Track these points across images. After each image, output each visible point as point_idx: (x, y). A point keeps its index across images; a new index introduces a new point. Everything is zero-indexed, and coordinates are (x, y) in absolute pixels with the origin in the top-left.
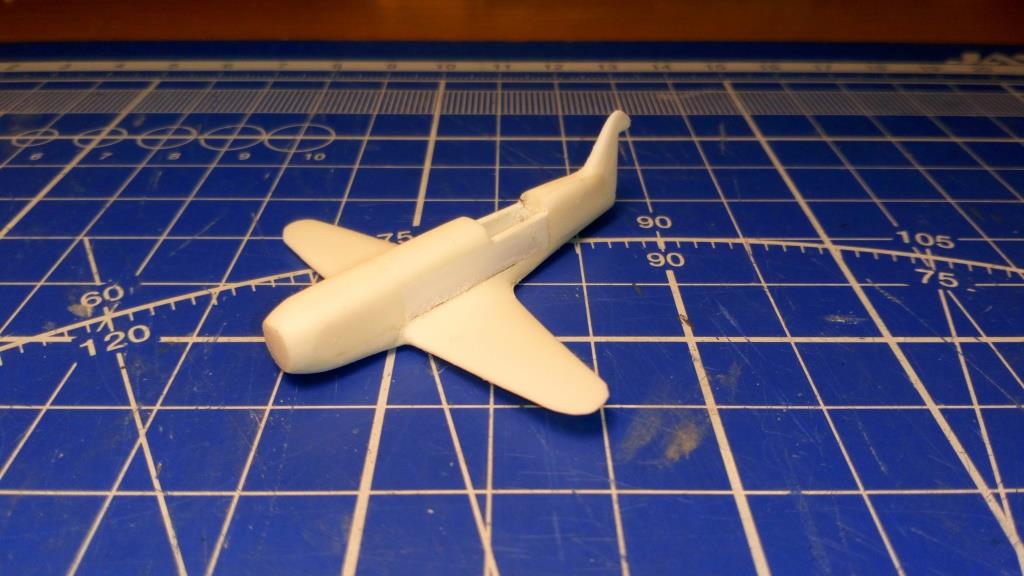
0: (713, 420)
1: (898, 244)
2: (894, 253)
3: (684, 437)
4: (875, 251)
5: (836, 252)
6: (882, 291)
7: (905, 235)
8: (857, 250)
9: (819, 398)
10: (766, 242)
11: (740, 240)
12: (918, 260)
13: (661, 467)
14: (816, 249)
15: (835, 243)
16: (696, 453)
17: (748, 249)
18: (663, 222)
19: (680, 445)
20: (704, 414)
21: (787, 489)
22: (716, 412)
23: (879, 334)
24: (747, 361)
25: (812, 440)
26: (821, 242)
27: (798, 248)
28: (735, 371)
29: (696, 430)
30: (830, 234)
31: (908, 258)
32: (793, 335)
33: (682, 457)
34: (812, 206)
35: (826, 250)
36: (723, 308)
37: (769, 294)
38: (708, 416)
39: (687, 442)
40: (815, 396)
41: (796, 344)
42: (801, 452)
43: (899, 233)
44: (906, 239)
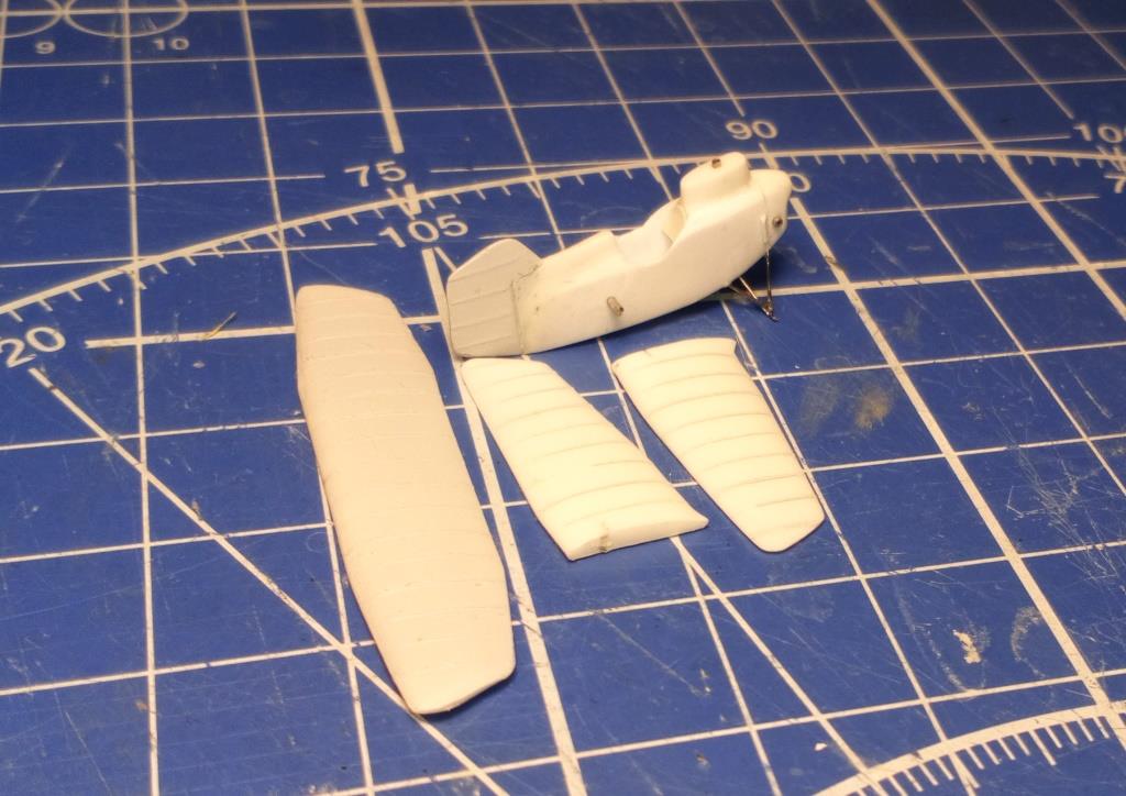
0: (901, 381)
1: (1077, 142)
2: (1075, 156)
3: (872, 402)
4: (1052, 155)
5: (1002, 158)
6: (1068, 207)
7: (1084, 129)
8: (1028, 154)
9: (1017, 342)
10: (911, 150)
11: (876, 149)
12: (1107, 163)
13: (853, 438)
14: (975, 157)
15: (998, 146)
16: (891, 419)
17: (889, 161)
18: (764, 128)
19: (869, 412)
20: (888, 375)
21: (1002, 446)
22: (902, 370)
23: (1072, 260)
24: (923, 307)
25: (1018, 390)
26: (980, 146)
27: (953, 156)
28: (913, 321)
29: (884, 394)
31: (1093, 162)
32: (972, 269)
33: (876, 425)
34: (959, 94)
35: (989, 158)
36: (877, 244)
37: (930, 221)
38: (894, 376)
39: (877, 408)
40: (1012, 341)
41: (978, 281)
42: (1010, 405)
43: (1077, 128)
44: (1087, 135)
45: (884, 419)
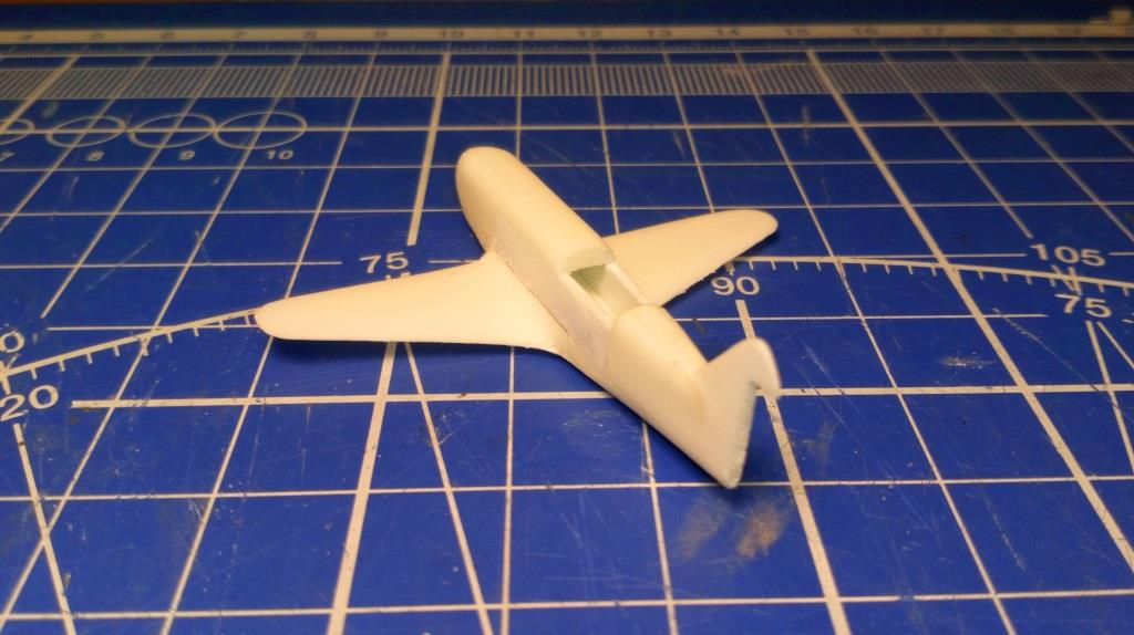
0: (798, 501)
1: (1033, 262)
2: (1028, 274)
3: (762, 525)
4: (1004, 271)
5: (954, 273)
6: (1014, 325)
7: (1041, 249)
8: (980, 269)
9: (935, 469)
10: (864, 261)
11: (831, 259)
12: (1059, 282)
13: (730, 567)
14: (929, 269)
15: (951, 261)
16: (777, 547)
17: (841, 270)
19: (756, 536)
20: (787, 493)
21: (895, 595)
22: (803, 490)
23: (1012, 383)
24: (841, 421)
25: (927, 527)
26: (934, 260)
27: (905, 268)
28: (827, 434)
29: (777, 516)
30: (945, 250)
31: (1046, 281)
32: (900, 384)
33: (759, 553)
34: (920, 212)
35: (941, 271)
36: (809, 350)
37: (868, 330)
38: (792, 497)
39: (763, 531)
40: (930, 467)
41: (904, 396)
42: (915, 543)
43: (1034, 247)
44: (1043, 256)
45: (770, 548)
